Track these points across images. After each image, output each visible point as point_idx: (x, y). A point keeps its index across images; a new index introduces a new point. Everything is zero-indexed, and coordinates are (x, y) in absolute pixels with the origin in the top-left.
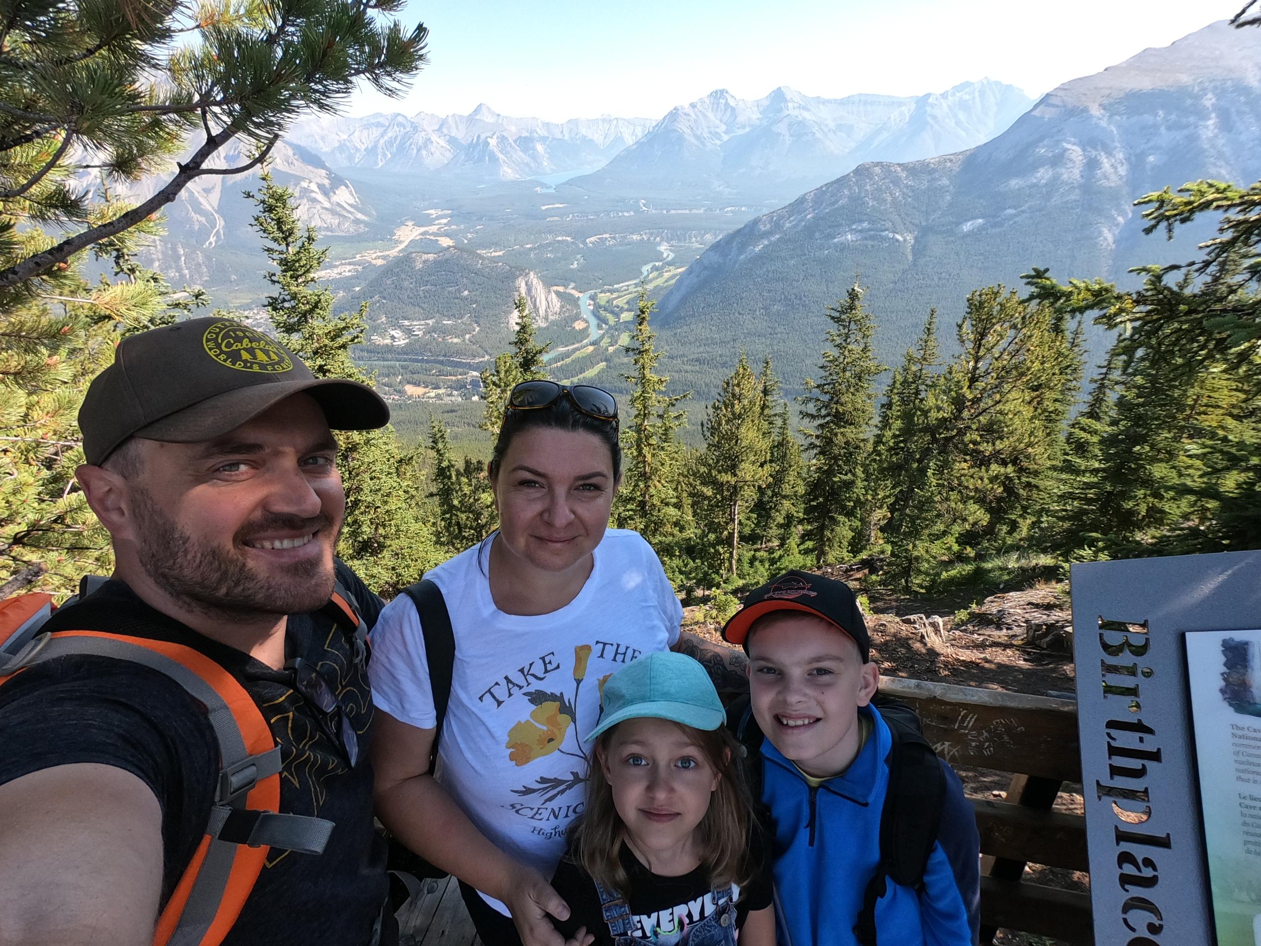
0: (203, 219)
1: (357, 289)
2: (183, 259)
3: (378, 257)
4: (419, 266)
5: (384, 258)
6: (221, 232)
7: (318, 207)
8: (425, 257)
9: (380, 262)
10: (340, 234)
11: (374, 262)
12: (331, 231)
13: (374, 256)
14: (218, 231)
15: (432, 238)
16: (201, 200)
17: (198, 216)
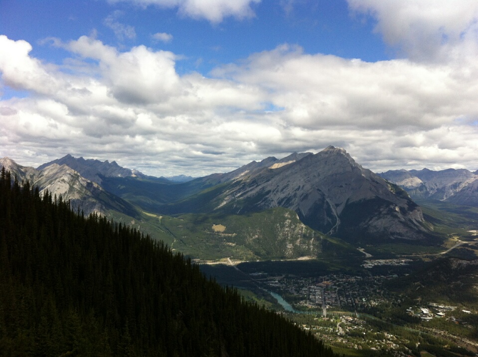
0: (330, 220)
1: (407, 275)
2: (313, 239)
3: (427, 257)
4: (454, 266)
5: (432, 258)
6: (337, 227)
7: (396, 220)
8: (460, 261)
9: (427, 260)
10: (406, 238)
11: (423, 259)
12: (401, 236)
13: (425, 255)
14: (336, 227)
15: (470, 249)
16: (333, 210)
17: (328, 218)
